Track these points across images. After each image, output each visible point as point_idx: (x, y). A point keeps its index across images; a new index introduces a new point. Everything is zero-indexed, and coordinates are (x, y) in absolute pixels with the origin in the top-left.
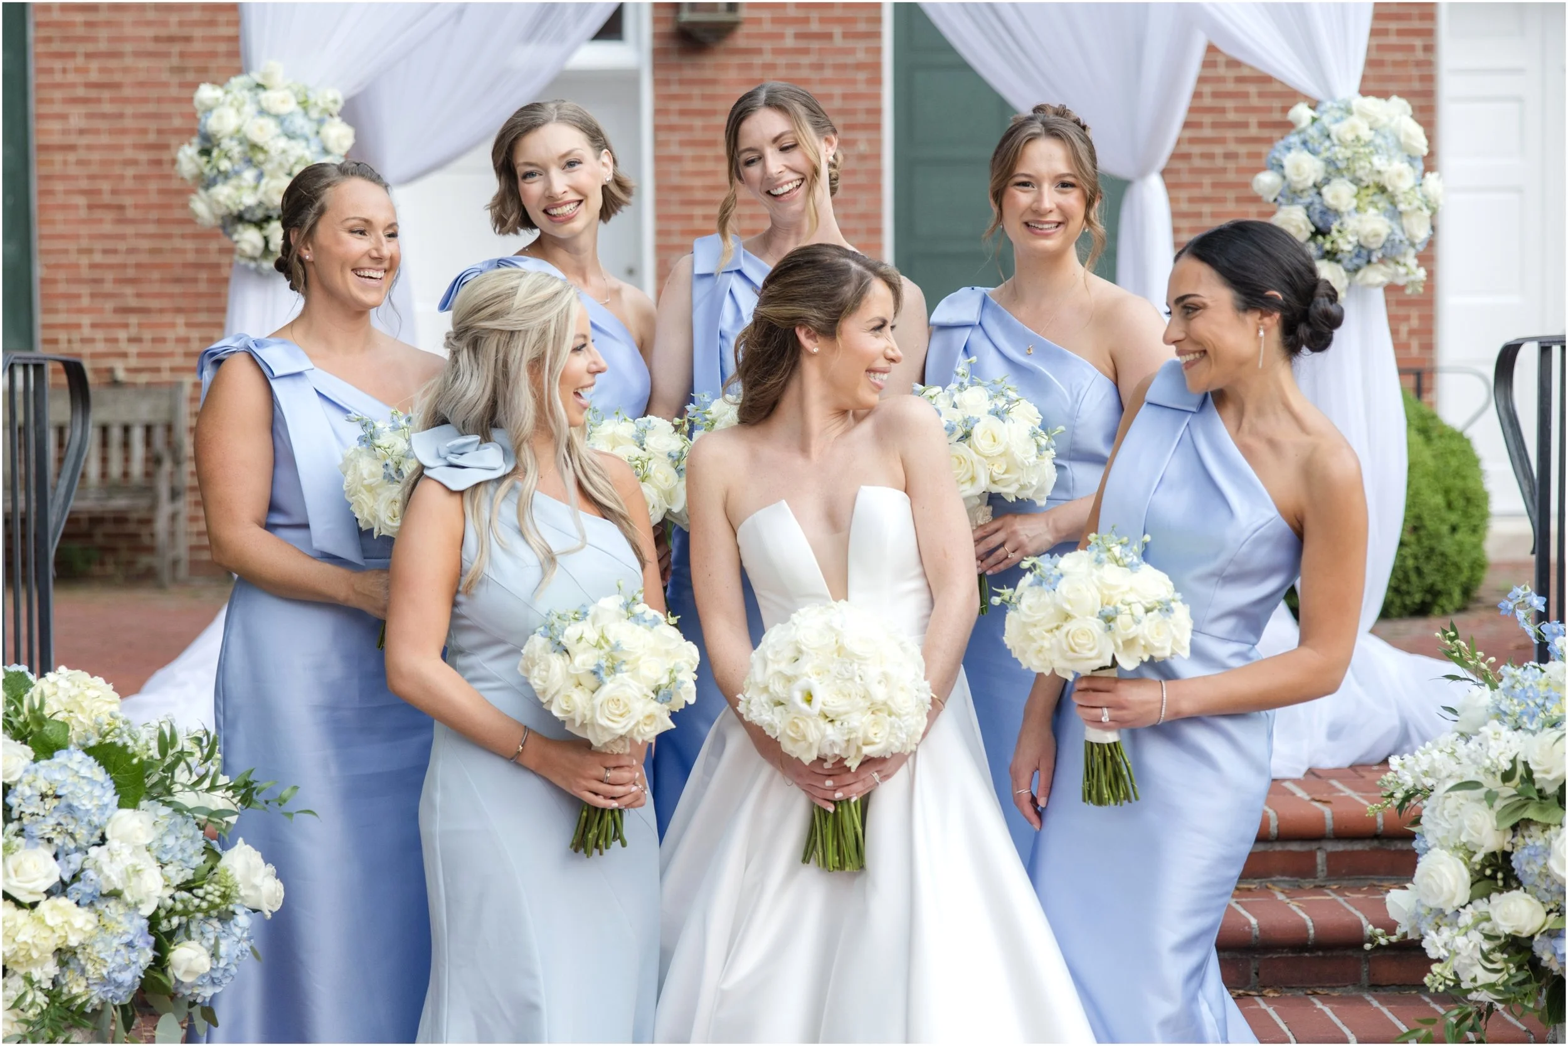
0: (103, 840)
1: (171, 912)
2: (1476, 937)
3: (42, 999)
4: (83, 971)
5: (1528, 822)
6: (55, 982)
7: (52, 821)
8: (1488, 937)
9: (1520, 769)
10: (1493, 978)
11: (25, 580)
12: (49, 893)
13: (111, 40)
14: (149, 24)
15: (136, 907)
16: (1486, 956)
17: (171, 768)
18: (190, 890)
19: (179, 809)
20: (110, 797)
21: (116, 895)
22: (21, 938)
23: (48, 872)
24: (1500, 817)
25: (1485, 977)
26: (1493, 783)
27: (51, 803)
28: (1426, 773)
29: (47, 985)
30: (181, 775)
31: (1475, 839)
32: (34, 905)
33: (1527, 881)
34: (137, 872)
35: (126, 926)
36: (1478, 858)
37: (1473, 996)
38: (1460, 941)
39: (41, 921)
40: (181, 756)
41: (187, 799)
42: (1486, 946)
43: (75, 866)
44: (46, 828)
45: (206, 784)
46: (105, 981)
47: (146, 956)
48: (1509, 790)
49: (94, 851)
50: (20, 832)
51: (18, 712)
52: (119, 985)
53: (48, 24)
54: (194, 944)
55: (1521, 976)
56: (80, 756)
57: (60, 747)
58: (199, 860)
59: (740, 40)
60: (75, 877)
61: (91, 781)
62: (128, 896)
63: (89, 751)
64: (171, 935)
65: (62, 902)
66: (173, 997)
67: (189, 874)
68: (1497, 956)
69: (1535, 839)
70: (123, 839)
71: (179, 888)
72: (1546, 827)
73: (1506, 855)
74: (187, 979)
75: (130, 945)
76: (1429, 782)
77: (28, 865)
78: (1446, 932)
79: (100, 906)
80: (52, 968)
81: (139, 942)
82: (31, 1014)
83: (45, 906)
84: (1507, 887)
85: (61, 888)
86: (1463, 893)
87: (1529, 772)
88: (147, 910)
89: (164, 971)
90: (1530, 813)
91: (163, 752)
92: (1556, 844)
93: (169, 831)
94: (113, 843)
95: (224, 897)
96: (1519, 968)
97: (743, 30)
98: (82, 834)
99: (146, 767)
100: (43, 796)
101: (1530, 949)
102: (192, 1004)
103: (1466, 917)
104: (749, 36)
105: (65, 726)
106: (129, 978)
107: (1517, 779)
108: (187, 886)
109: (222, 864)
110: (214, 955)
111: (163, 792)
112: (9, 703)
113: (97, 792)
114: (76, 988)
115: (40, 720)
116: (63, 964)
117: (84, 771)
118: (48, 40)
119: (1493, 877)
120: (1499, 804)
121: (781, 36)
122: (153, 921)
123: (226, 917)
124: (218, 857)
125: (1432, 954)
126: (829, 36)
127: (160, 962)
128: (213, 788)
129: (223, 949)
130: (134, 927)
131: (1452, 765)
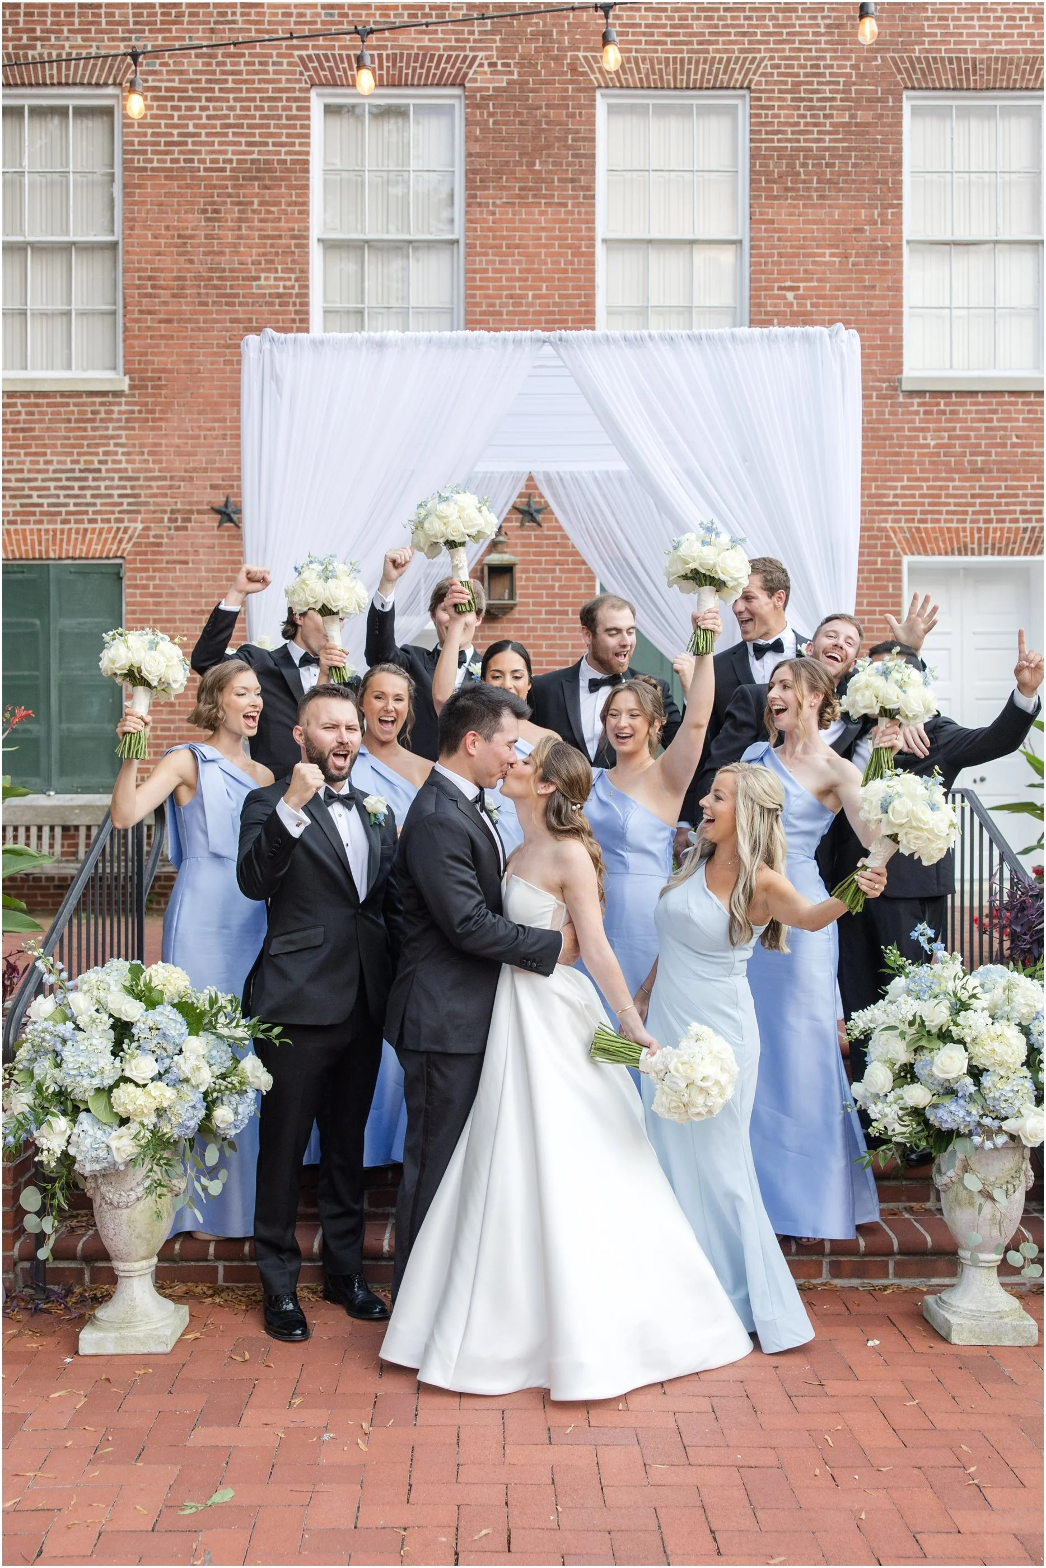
0: (181, 1051)
1: (215, 1090)
2: (896, 1107)
3: (148, 1134)
4: (170, 1120)
5: (922, 1048)
6: (155, 1126)
7: (155, 1042)
8: (901, 1109)
9: (918, 1020)
10: (904, 1129)
11: (131, 910)
12: (153, 1079)
13: (168, 612)
14: (190, 604)
15: (198, 1087)
16: (900, 1118)
17: (216, 1015)
18: (224, 1079)
19: (220, 1037)
20: (185, 1030)
21: (186, 1080)
22: (138, 1102)
23: (154, 1068)
24: (908, 1045)
25: (899, 1129)
26: (905, 1027)
27: (154, 1032)
28: (871, 1021)
29: (151, 1127)
30: (222, 1019)
31: (895, 1056)
32: (145, 1086)
33: (922, 1079)
34: (199, 1069)
35: (192, 1097)
36: (897, 1067)
37: (894, 1139)
38: (887, 1110)
39: (149, 1094)
40: (221, 1008)
41: (224, 1031)
42: (900, 1113)
43: (166, 1065)
44: (152, 1045)
45: (234, 1024)
46: (181, 1125)
47: (202, 1113)
48: (913, 1030)
49: (176, 1058)
50: (139, 1047)
51: (137, 985)
52: (188, 1128)
53: (133, 604)
54: (225, 1107)
55: (919, 1128)
56: (169, 1008)
57: (160, 1003)
58: (229, 1063)
59: (516, 615)
60: (166, 1071)
61: (175, 1021)
62: (193, 1082)
63: (174, 1006)
64: (214, 1102)
65: (160, 1083)
66: (215, 1135)
67: (224, 1070)
68: (906, 1118)
69: (926, 1056)
70: (192, 1052)
71: (217, 1077)
72: (932, 1050)
73: (912, 1065)
74: (222, 1126)
75: (194, 1107)
76: (872, 1026)
77: (142, 1064)
78: (880, 1105)
79: (179, 1086)
80: (153, 1119)
81: (198, 1106)
82: (143, 1142)
83: (150, 1086)
84: (913, 1082)
85: (159, 1076)
86: (888, 1084)
87: (923, 1022)
88: (203, 1089)
89: (210, 1122)
90: (923, 1043)
91: (211, 1007)
92: (936, 1059)
93: (214, 1048)
94: (186, 1053)
95: (240, 1083)
96: (919, 1124)
97: (517, 609)
98: (170, 1049)
99: (203, 1014)
100: (151, 1029)
101: (924, 1114)
102: (224, 1139)
103: (891, 1097)
104: (520, 612)
105: (162, 992)
106: (193, 1124)
107: (916, 1026)
108: (223, 1077)
109: (240, 1066)
110: (236, 1113)
111: (211, 1027)
112: (132, 980)
113: (178, 1027)
114: (166, 1129)
115: (150, 989)
116: (159, 1116)
117: (172, 1016)
118: (134, 612)
119: (905, 1077)
120: (908, 1038)
121: (539, 612)
122: (206, 1094)
123: (242, 1093)
124: (239, 1062)
125: (873, 1116)
126: (566, 613)
127: (208, 1117)
128: (237, 1026)
129: (240, 1110)
130: (195, 1097)
131: (884, 1017)
